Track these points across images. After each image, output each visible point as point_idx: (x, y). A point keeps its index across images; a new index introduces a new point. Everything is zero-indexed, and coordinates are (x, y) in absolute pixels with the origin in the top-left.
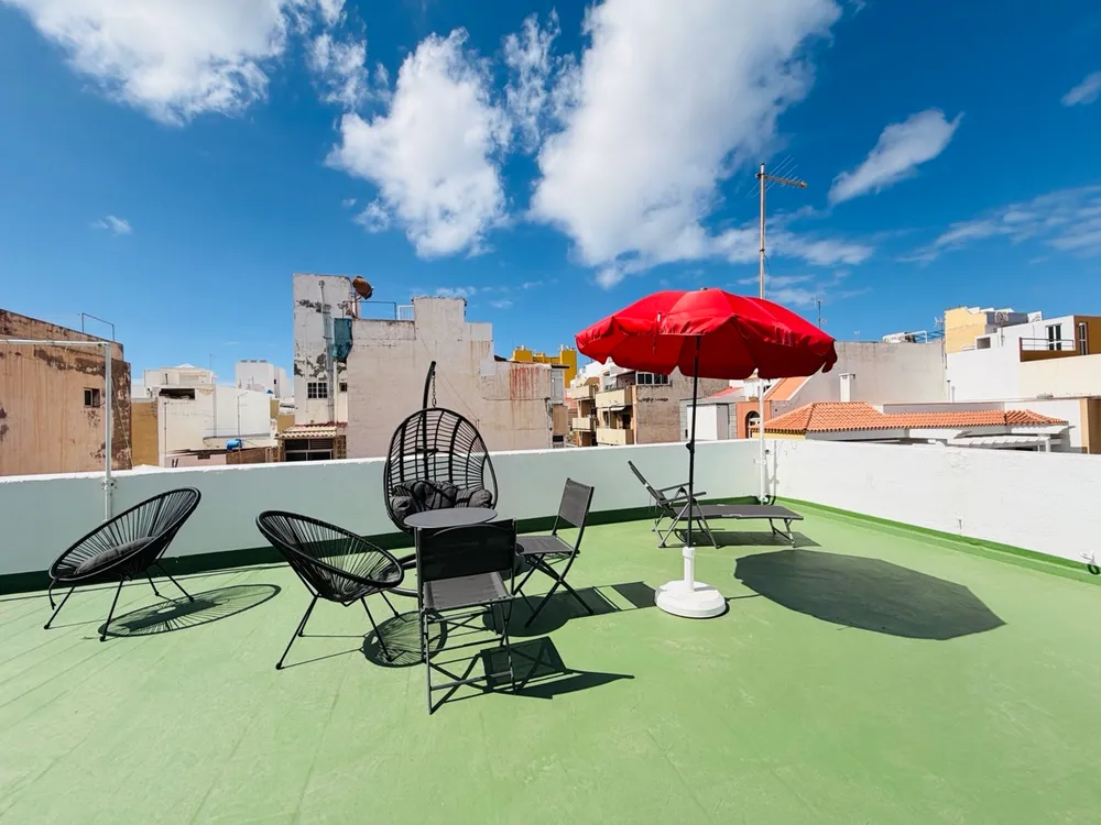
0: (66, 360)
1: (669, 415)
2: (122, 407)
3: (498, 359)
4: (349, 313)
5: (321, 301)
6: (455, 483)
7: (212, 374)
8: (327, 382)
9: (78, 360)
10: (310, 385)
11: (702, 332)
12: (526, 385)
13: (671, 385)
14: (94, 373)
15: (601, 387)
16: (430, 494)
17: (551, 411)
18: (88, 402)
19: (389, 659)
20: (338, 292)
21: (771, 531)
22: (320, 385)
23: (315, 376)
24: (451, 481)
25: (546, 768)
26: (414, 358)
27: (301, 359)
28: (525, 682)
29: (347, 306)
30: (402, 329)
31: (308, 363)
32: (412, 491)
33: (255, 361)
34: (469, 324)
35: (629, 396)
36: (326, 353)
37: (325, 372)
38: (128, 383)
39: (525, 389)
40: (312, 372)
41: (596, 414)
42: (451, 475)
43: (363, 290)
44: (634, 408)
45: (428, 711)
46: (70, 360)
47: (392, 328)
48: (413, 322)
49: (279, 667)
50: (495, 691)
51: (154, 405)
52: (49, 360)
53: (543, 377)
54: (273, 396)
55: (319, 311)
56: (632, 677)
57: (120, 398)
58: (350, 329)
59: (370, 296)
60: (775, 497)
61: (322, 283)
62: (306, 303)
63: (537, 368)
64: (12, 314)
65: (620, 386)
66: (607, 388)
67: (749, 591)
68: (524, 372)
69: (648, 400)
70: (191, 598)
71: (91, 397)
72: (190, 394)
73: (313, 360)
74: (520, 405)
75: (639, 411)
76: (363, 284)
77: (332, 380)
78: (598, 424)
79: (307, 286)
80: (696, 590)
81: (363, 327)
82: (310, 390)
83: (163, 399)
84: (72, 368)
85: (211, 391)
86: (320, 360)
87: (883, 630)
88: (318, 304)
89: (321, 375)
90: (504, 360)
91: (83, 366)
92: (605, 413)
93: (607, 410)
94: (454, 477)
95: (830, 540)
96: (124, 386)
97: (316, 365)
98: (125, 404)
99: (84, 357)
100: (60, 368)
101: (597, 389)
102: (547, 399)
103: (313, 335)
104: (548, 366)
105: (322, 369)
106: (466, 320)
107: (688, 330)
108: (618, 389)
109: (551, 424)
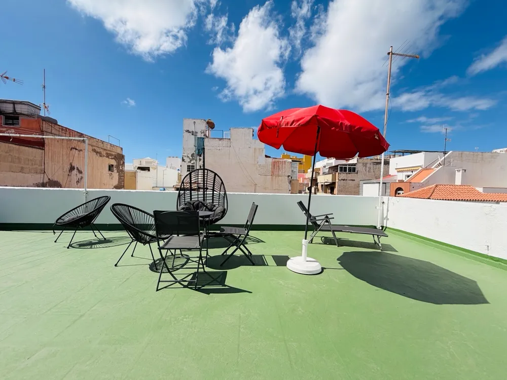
0: (102, 153)
1: (355, 188)
2: (121, 173)
3: (266, 156)
4: (205, 135)
5: (194, 130)
6: (214, 204)
7: (157, 162)
8: (195, 165)
9: (107, 154)
10: (188, 166)
11: (299, 125)
12: (279, 169)
13: (357, 173)
14: (112, 159)
15: (321, 172)
16: (201, 207)
17: (290, 181)
18: (110, 170)
19: (157, 269)
20: (201, 126)
21: (374, 242)
22: (192, 166)
23: (190, 162)
24: (213, 202)
25: (185, 320)
26: (229, 155)
27: (185, 155)
28: (203, 286)
29: (204, 132)
30: (225, 142)
31: (188, 157)
32: (193, 205)
33: (173, 157)
34: (254, 140)
35: (334, 178)
36: (195, 153)
37: (194, 161)
38: (124, 163)
39: (278, 171)
40: (189, 161)
41: (318, 186)
42: (213, 200)
43: (211, 125)
44: (337, 183)
45: (156, 290)
46: (104, 153)
47: (221, 142)
48: (230, 139)
49: (116, 265)
50: (189, 288)
51: (135, 173)
52: (97, 153)
53: (287, 166)
54: (180, 172)
55: (193, 134)
56: (251, 292)
57: (121, 168)
58: (203, 142)
59: (213, 128)
60: (386, 227)
61: (195, 122)
62: (188, 131)
63: (285, 161)
64: (85, 135)
65: (330, 172)
66: (324, 174)
67: (340, 267)
68: (278, 163)
69: (344, 180)
70: (105, 239)
71: (111, 167)
72: (148, 169)
73: (190, 156)
74: (276, 178)
75: (339, 185)
76: (211, 123)
77: (197, 165)
78: (318, 190)
79: (188, 124)
80: (307, 261)
81: (208, 141)
82: (188, 168)
83: (139, 171)
84: (104, 156)
85: (156, 168)
86: (192, 155)
87: (404, 294)
88: (193, 132)
89: (192, 162)
90: (270, 157)
91: (108, 156)
92: (322, 185)
93: (323, 184)
94: (214, 201)
95: (404, 250)
96: (122, 165)
97: (191, 157)
98: (122, 171)
99: (109, 152)
100: (100, 156)
101: (319, 174)
102: (288, 176)
103: (190, 144)
104: (290, 160)
105: (193, 159)
106: (253, 139)
107: (294, 124)
108: (329, 174)
109: (290, 188)
